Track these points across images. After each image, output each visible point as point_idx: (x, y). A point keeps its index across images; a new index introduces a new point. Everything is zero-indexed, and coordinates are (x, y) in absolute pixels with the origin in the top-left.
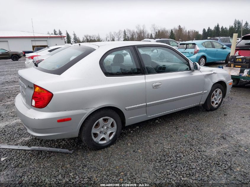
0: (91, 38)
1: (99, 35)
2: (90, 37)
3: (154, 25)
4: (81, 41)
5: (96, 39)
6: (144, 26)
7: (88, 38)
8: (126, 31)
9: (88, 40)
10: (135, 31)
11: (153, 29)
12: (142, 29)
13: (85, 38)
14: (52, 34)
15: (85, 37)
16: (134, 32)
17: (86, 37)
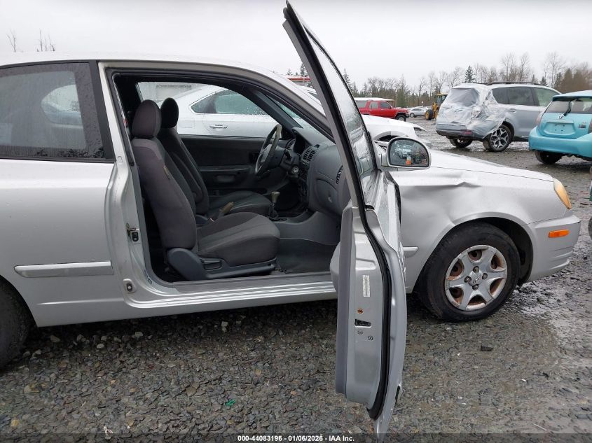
0: (383, 87)
1: (403, 80)
2: (381, 82)
3: (554, 56)
4: (359, 92)
5: (394, 88)
6: (525, 58)
7: (377, 85)
8: (474, 69)
9: (374, 89)
10: (498, 71)
11: (551, 66)
12: (518, 64)
13: (370, 86)
14: (297, 74)
15: (370, 82)
16: (493, 74)
17: (372, 82)
